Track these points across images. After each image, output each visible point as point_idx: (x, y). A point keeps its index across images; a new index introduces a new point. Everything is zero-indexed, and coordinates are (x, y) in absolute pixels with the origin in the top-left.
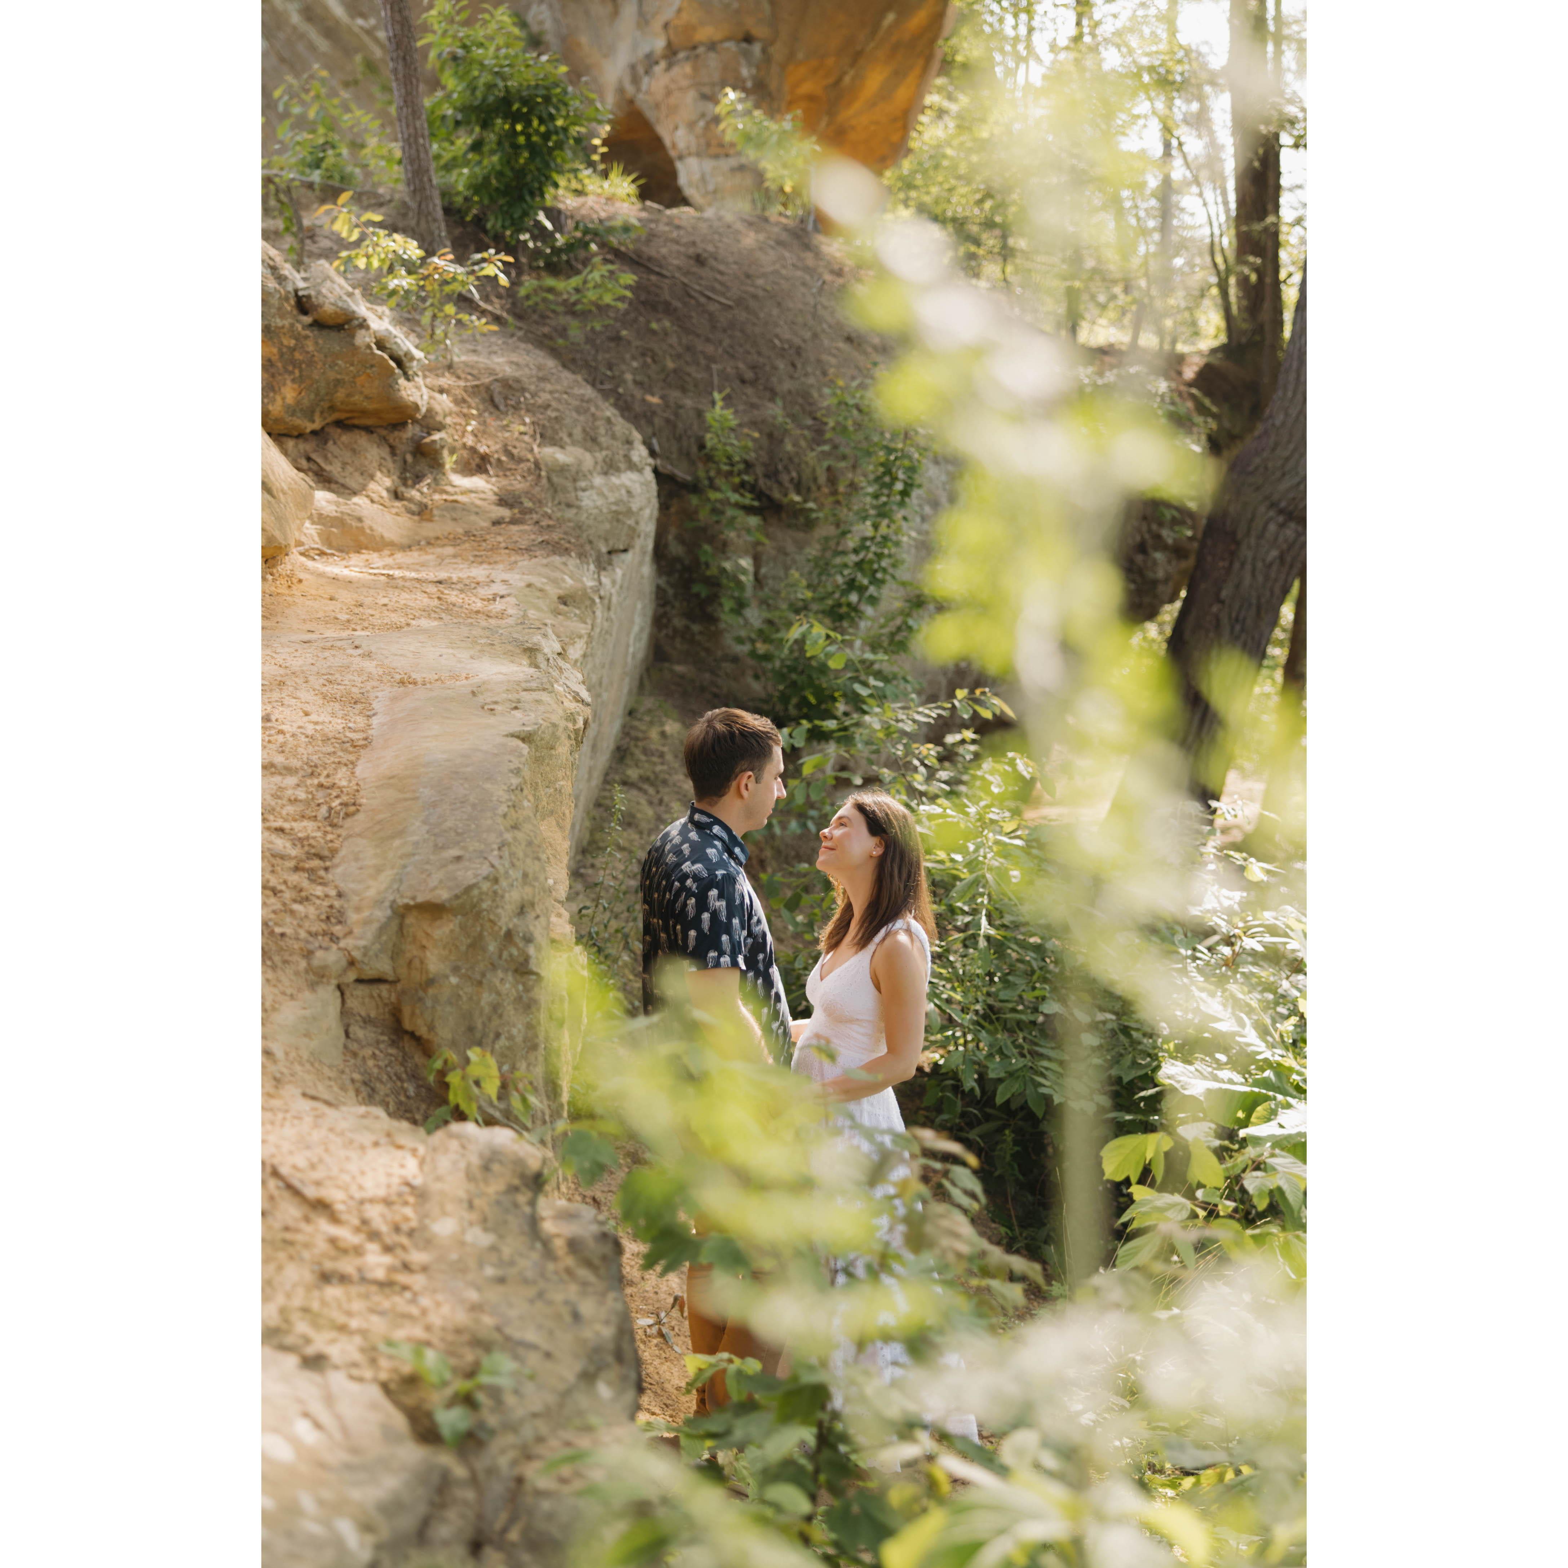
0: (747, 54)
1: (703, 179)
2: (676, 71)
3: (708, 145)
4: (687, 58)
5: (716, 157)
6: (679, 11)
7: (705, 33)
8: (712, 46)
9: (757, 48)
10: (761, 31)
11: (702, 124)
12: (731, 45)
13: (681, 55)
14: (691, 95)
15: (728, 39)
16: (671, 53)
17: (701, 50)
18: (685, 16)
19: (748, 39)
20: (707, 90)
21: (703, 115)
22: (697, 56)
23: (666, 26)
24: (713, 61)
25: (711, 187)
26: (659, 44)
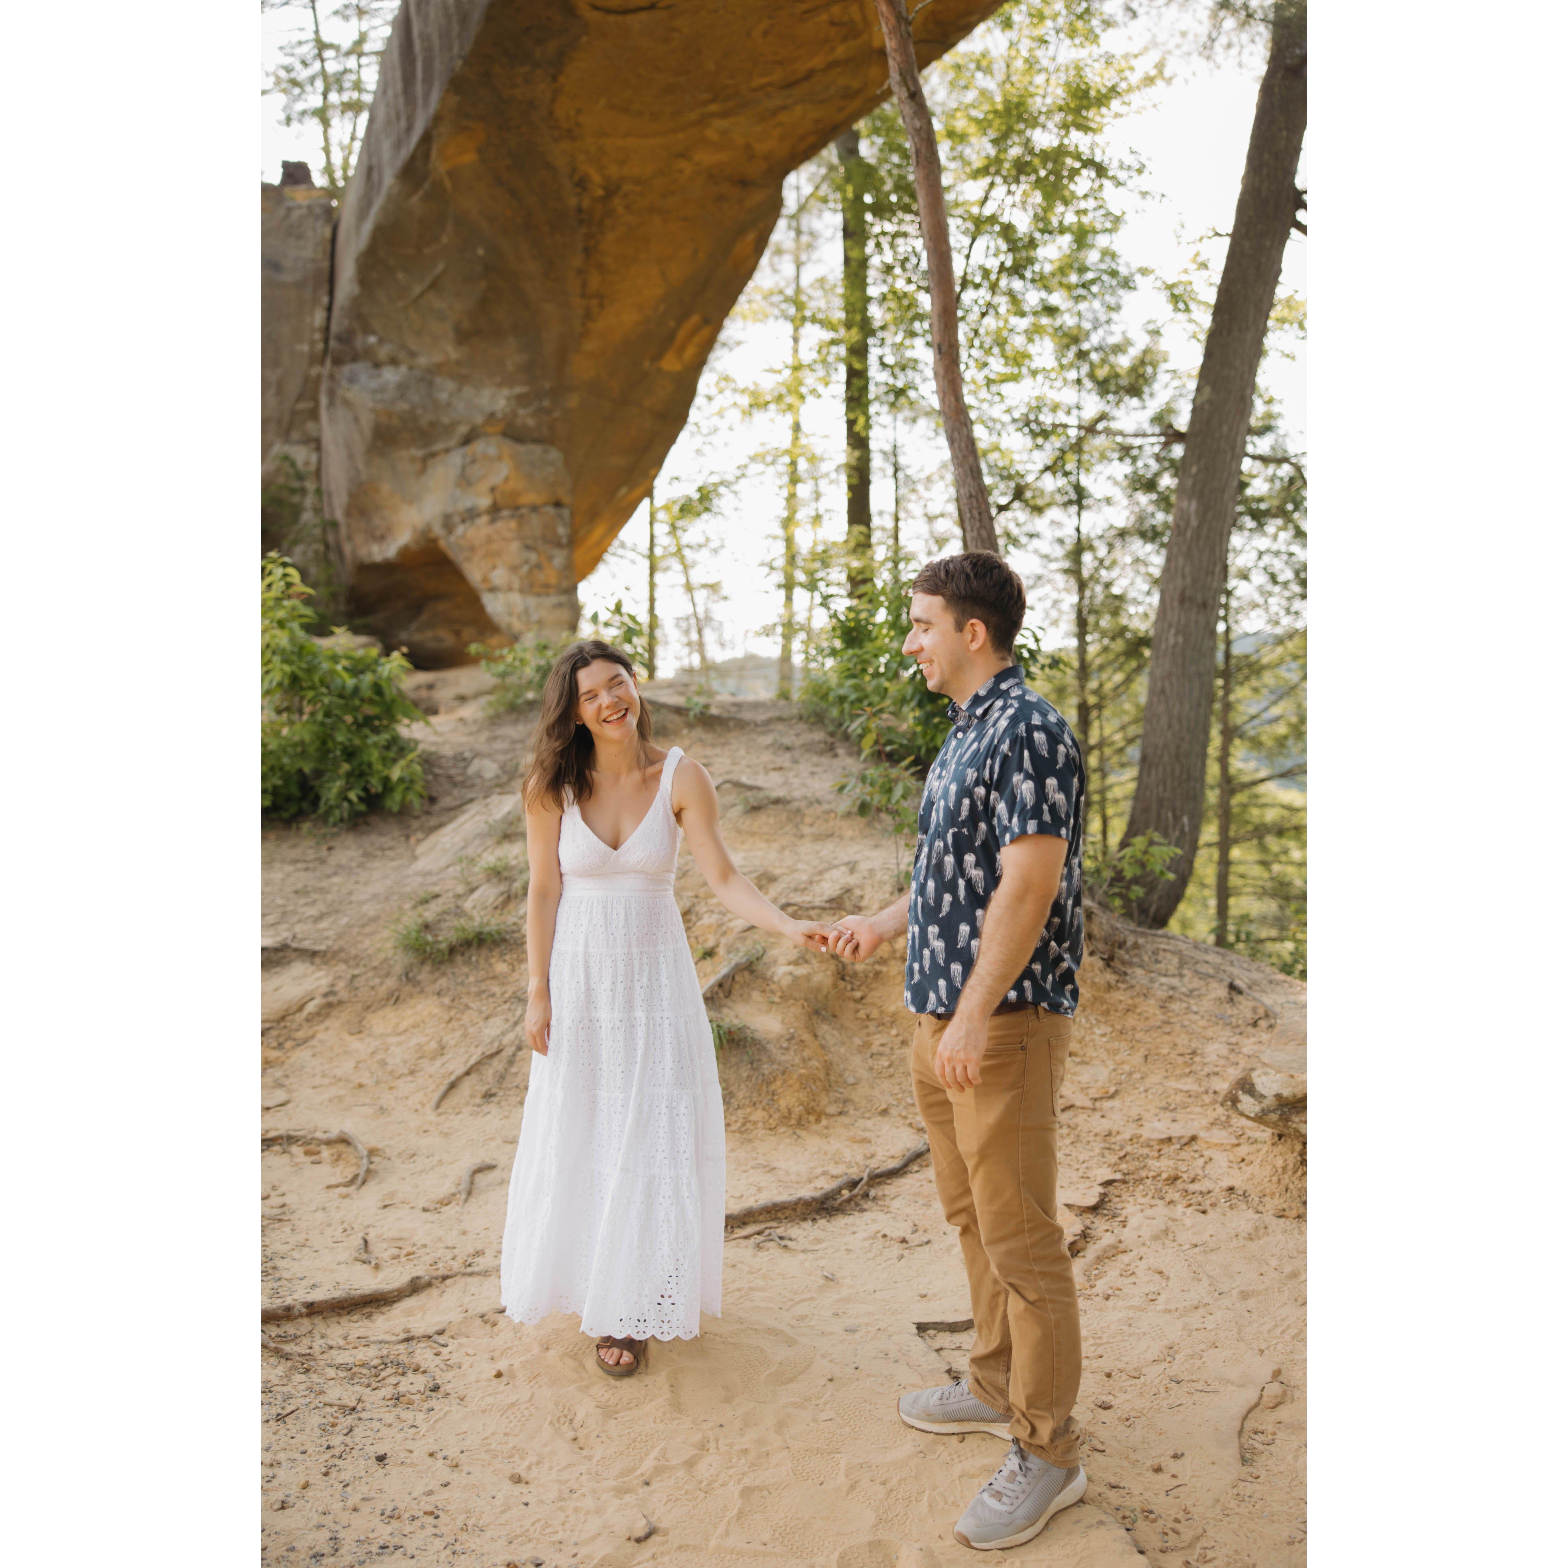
0: (561, 517)
1: (526, 611)
2: (499, 525)
3: (532, 585)
4: (512, 517)
5: (539, 595)
6: (507, 479)
7: (531, 498)
8: (534, 509)
9: (566, 512)
10: (567, 499)
11: (525, 568)
12: (550, 510)
13: (505, 513)
14: (515, 546)
15: (546, 504)
16: (495, 510)
17: (524, 511)
18: (512, 484)
19: (558, 504)
20: (530, 542)
21: (526, 562)
22: (521, 516)
23: (493, 490)
24: (535, 520)
25: (534, 617)
26: (485, 502)
